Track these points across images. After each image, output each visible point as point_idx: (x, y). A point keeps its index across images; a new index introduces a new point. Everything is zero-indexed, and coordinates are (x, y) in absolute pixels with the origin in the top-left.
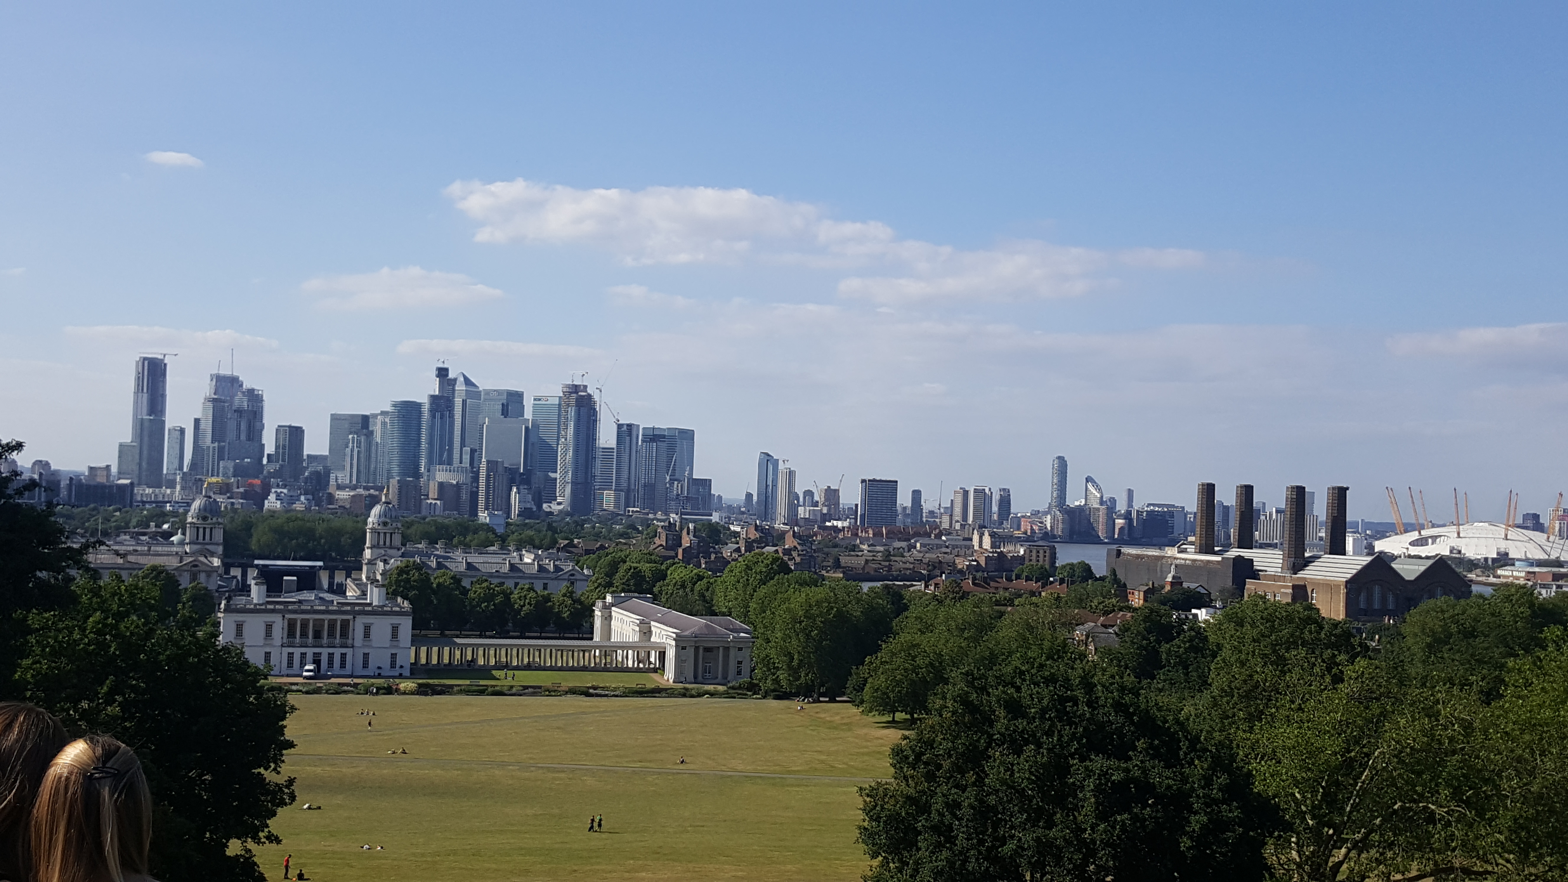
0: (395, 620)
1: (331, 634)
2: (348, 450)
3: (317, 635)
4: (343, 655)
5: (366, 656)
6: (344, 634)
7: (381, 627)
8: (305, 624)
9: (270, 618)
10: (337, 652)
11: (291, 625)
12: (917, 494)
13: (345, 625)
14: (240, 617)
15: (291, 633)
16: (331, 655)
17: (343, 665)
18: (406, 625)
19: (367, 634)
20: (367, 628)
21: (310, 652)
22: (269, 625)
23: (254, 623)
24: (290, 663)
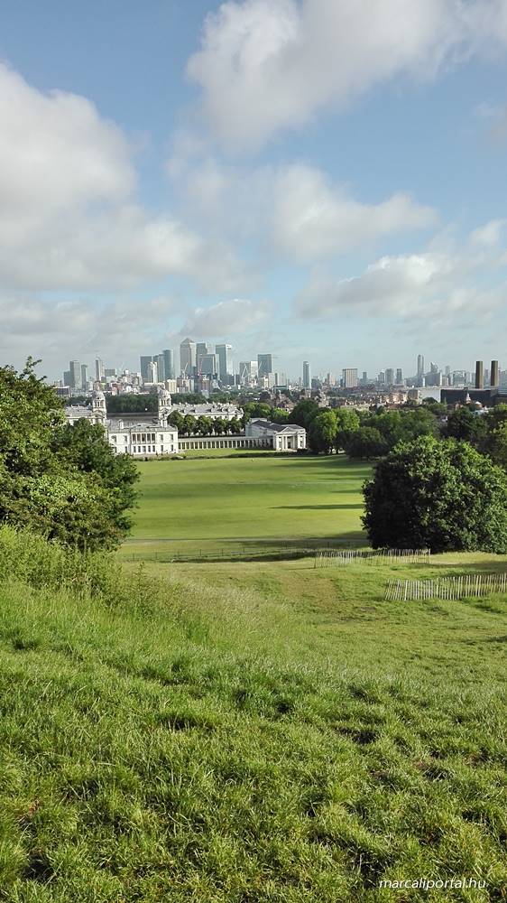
0: (172, 433)
1: (149, 439)
3: (143, 440)
4: (154, 447)
5: (162, 447)
6: (154, 439)
7: (167, 435)
8: (139, 435)
9: (125, 434)
10: (151, 446)
11: (134, 436)
12: (365, 374)
13: (153, 435)
14: (115, 435)
15: (134, 439)
16: (149, 447)
17: (154, 450)
18: (176, 434)
19: (162, 439)
20: (162, 436)
21: (141, 446)
22: (126, 437)
23: (120, 437)
24: (135, 451)
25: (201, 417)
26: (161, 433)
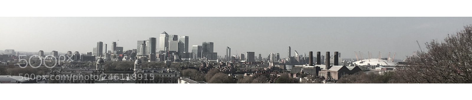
2: (141, 48)
12: (260, 55)
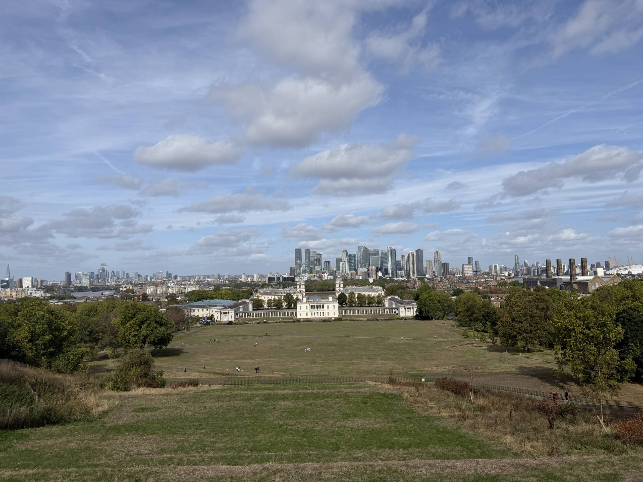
0: (334, 304)
1: (320, 308)
3: (317, 308)
4: (323, 313)
5: (328, 313)
6: (323, 307)
7: (331, 306)
8: (314, 306)
9: (307, 305)
11: (312, 306)
13: (323, 306)
14: (300, 305)
15: (312, 308)
16: (321, 313)
17: (323, 315)
18: (337, 305)
19: (328, 308)
20: (328, 306)
21: (316, 312)
22: (307, 307)
23: (304, 306)
24: (312, 315)
25: (359, 294)
26: (328, 304)
